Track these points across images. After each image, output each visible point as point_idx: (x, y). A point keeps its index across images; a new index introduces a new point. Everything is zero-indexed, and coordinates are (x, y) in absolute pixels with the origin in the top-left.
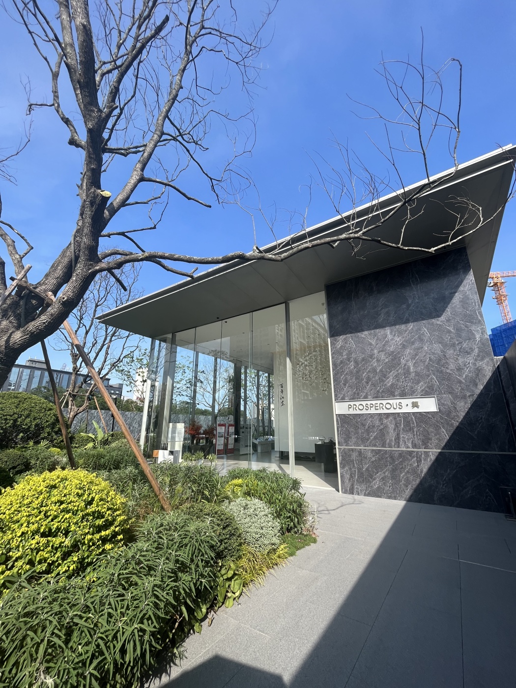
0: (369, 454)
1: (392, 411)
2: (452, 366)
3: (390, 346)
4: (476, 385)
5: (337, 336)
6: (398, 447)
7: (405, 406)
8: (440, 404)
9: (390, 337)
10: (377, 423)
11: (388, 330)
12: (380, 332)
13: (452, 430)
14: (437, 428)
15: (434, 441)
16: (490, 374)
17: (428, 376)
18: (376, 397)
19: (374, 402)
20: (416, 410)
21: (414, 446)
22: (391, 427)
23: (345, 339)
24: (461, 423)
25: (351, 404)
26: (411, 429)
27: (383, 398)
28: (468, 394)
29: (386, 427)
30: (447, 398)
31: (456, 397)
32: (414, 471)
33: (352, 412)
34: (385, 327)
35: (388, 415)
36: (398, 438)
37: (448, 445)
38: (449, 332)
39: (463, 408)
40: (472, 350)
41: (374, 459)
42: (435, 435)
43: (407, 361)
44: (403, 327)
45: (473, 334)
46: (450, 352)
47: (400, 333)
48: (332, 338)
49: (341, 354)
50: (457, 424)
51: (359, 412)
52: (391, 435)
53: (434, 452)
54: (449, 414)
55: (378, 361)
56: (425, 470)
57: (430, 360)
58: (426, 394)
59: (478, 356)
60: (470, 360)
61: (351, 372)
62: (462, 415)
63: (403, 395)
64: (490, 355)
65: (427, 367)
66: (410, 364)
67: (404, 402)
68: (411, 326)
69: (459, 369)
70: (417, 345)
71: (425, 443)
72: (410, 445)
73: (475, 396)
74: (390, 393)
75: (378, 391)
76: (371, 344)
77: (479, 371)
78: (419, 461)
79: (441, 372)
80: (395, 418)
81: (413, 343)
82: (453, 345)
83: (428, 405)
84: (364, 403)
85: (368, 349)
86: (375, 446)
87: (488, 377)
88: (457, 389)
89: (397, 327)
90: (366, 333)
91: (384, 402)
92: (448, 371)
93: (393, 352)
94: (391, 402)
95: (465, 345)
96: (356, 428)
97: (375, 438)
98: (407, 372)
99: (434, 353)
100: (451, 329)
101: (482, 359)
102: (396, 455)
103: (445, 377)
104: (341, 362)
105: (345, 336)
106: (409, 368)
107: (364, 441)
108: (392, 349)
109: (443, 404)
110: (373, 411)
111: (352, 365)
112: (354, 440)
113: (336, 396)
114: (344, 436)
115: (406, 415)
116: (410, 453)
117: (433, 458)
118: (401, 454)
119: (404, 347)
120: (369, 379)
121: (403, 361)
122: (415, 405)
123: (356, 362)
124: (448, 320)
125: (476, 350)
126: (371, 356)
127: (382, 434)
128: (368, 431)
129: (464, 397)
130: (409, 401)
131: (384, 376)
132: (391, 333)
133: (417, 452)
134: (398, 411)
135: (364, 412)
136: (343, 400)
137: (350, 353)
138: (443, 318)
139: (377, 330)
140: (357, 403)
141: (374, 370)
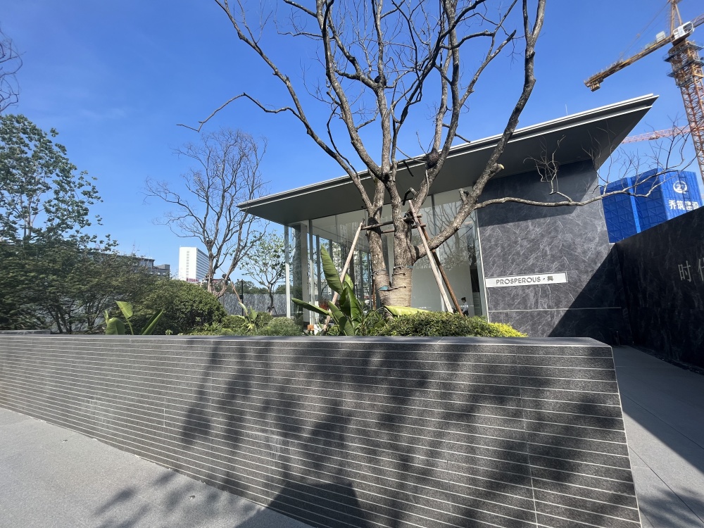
0: (514, 315)
1: (532, 283)
2: (579, 250)
3: (531, 235)
4: (596, 263)
5: (486, 226)
6: (537, 308)
7: (543, 279)
8: (569, 277)
9: (531, 228)
10: (521, 292)
11: (529, 223)
12: (523, 224)
13: (577, 295)
14: (566, 294)
15: (564, 303)
16: (606, 256)
17: (561, 257)
18: (520, 273)
19: (518, 277)
20: (550, 282)
21: (549, 307)
22: (532, 295)
23: (492, 229)
24: (584, 290)
25: (500, 279)
26: (547, 296)
27: (525, 274)
28: (590, 270)
29: (527, 295)
30: (575, 273)
31: (581, 272)
32: (549, 324)
33: (499, 285)
34: (527, 220)
35: (529, 287)
36: (537, 302)
37: (574, 305)
38: (578, 225)
39: (586, 279)
40: (594, 238)
41: (518, 318)
42: (565, 298)
43: (545, 246)
44: (542, 220)
45: (596, 227)
46: (578, 240)
47: (540, 225)
48: (481, 228)
49: (490, 241)
50: (581, 290)
51: (505, 285)
52: (532, 300)
53: (563, 310)
54: (575, 283)
55: (521, 246)
56: (556, 323)
57: (563, 245)
58: (559, 270)
59: (598, 243)
60: (592, 246)
61: (499, 255)
62: (584, 284)
63: (541, 271)
64: (607, 242)
65: (561, 251)
66: (547, 249)
67: (542, 276)
68: (548, 220)
69: (585, 252)
70: (552, 234)
71: (557, 305)
72: (546, 307)
73: (595, 271)
74: (531, 270)
75: (521, 269)
76: (515, 233)
77: (598, 253)
78: (552, 317)
79: (571, 254)
80: (535, 289)
81: (550, 233)
82: (581, 235)
83: (560, 278)
84: (510, 278)
85: (513, 238)
86: (519, 309)
87: (604, 258)
88: (582, 266)
89: (537, 220)
90: (511, 224)
91: (526, 277)
92: (576, 254)
93: (533, 240)
94: (531, 277)
95: (589, 235)
96: (504, 297)
97: (519, 303)
98: (545, 255)
99: (566, 241)
100: (580, 223)
101: (601, 245)
102: (536, 313)
103: (573, 258)
104: (490, 247)
105: (492, 227)
106: (546, 251)
107: (510, 306)
108: (533, 237)
109: (571, 278)
110: (517, 284)
111: (499, 250)
112: (502, 305)
113: (486, 274)
114: (494, 303)
115: (543, 286)
116: (546, 312)
117: (562, 314)
118: (539, 313)
119: (543, 236)
120: (513, 260)
121: (541, 247)
122: (550, 278)
123: (503, 248)
124: (578, 216)
125: (597, 239)
126: (516, 242)
127: (524, 301)
128: (513, 299)
129: (587, 272)
130: (546, 276)
131: (526, 257)
132: (532, 225)
133: (551, 311)
134: (537, 283)
135: (510, 285)
136: (492, 276)
137: (497, 240)
138: (574, 214)
139: (521, 222)
140: (504, 279)
141: (518, 253)
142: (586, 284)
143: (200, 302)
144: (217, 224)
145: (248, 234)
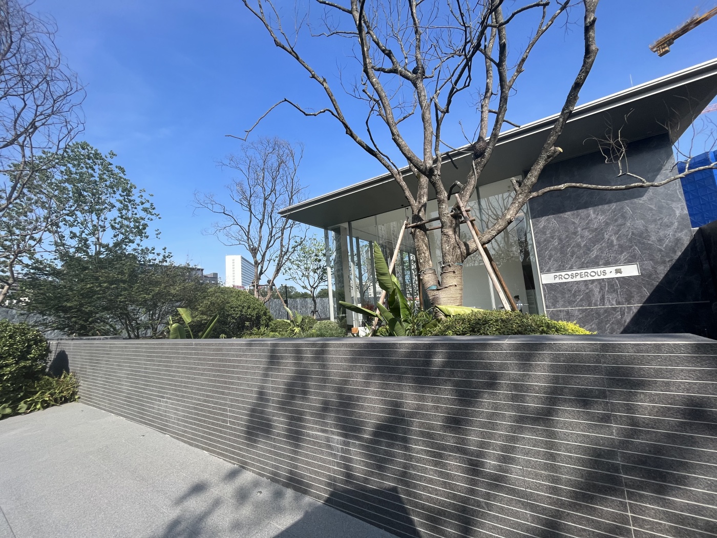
0: (577, 313)
1: (597, 277)
2: (653, 238)
3: (594, 224)
4: (675, 252)
5: (539, 217)
6: (604, 305)
7: (610, 273)
8: (642, 269)
9: (593, 216)
10: (583, 288)
11: (591, 211)
12: (583, 212)
13: (653, 288)
14: (639, 288)
15: (637, 298)
16: (688, 243)
17: (631, 247)
18: (582, 267)
19: (579, 272)
20: (619, 275)
21: (618, 303)
22: (596, 290)
23: (547, 220)
24: (661, 283)
25: (558, 274)
26: (615, 291)
27: (587, 267)
28: (667, 260)
29: (591, 291)
30: (649, 265)
31: (656, 263)
32: (618, 322)
33: (557, 281)
34: (588, 207)
35: (593, 281)
36: (603, 298)
37: (649, 300)
38: (651, 209)
39: (662, 271)
40: (672, 224)
41: (581, 316)
42: (637, 293)
43: (611, 236)
44: (606, 207)
45: (674, 211)
46: (652, 227)
47: (603, 212)
48: (534, 220)
49: (544, 233)
50: (657, 283)
51: (564, 280)
52: (597, 295)
53: (636, 306)
54: (650, 276)
55: (582, 237)
56: (628, 320)
57: (633, 233)
58: (629, 262)
59: (678, 228)
60: (670, 232)
61: (555, 248)
62: (662, 276)
63: (607, 264)
64: (688, 227)
65: (630, 240)
66: (614, 238)
67: (608, 269)
68: (614, 206)
69: (660, 240)
70: (620, 221)
71: (628, 301)
72: (614, 303)
73: (674, 261)
74: (595, 263)
75: (583, 263)
76: (574, 223)
77: (678, 241)
78: (623, 314)
79: (644, 243)
80: (600, 283)
81: (616, 220)
82: (655, 221)
83: (631, 271)
84: (570, 273)
85: (572, 228)
86: (582, 306)
87: (686, 246)
88: (658, 256)
89: (600, 207)
90: (569, 213)
91: (589, 271)
92: (650, 242)
93: (596, 229)
94: (595, 270)
95: (666, 220)
96: (563, 293)
97: (581, 300)
98: (611, 245)
99: (636, 228)
100: (653, 207)
101: (682, 231)
102: (602, 311)
103: (646, 247)
104: (545, 240)
105: (547, 217)
106: (612, 241)
107: (570, 303)
108: (595, 226)
109: (645, 269)
110: (578, 279)
111: (556, 242)
112: (561, 303)
113: (541, 269)
114: (552, 301)
115: (610, 280)
116: (615, 309)
117: (635, 311)
118: (606, 311)
119: (607, 224)
120: (573, 254)
121: (606, 237)
122: (618, 271)
123: (560, 240)
124: (650, 199)
125: (676, 224)
126: (575, 233)
127: (588, 297)
128: (574, 295)
129: (664, 262)
130: (613, 269)
131: (588, 249)
132: (594, 213)
133: (621, 308)
134: (602, 277)
135: (570, 280)
136: (549, 271)
137: (553, 232)
138: (645, 198)
139: (580, 211)
140: (563, 274)
141: (578, 245)
142: (663, 275)
143: (249, 308)
144: (260, 232)
145: (290, 239)
